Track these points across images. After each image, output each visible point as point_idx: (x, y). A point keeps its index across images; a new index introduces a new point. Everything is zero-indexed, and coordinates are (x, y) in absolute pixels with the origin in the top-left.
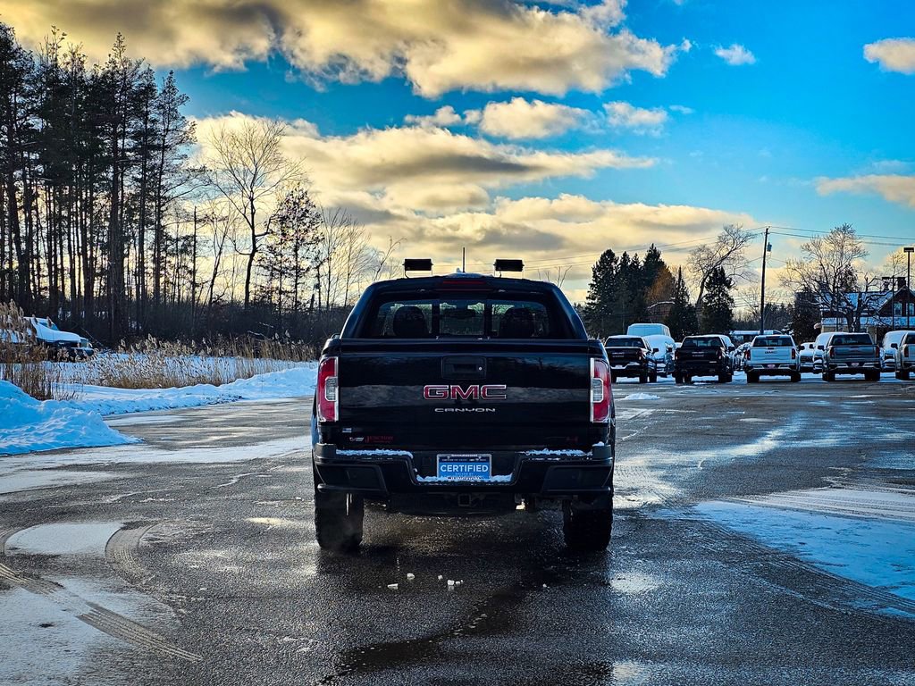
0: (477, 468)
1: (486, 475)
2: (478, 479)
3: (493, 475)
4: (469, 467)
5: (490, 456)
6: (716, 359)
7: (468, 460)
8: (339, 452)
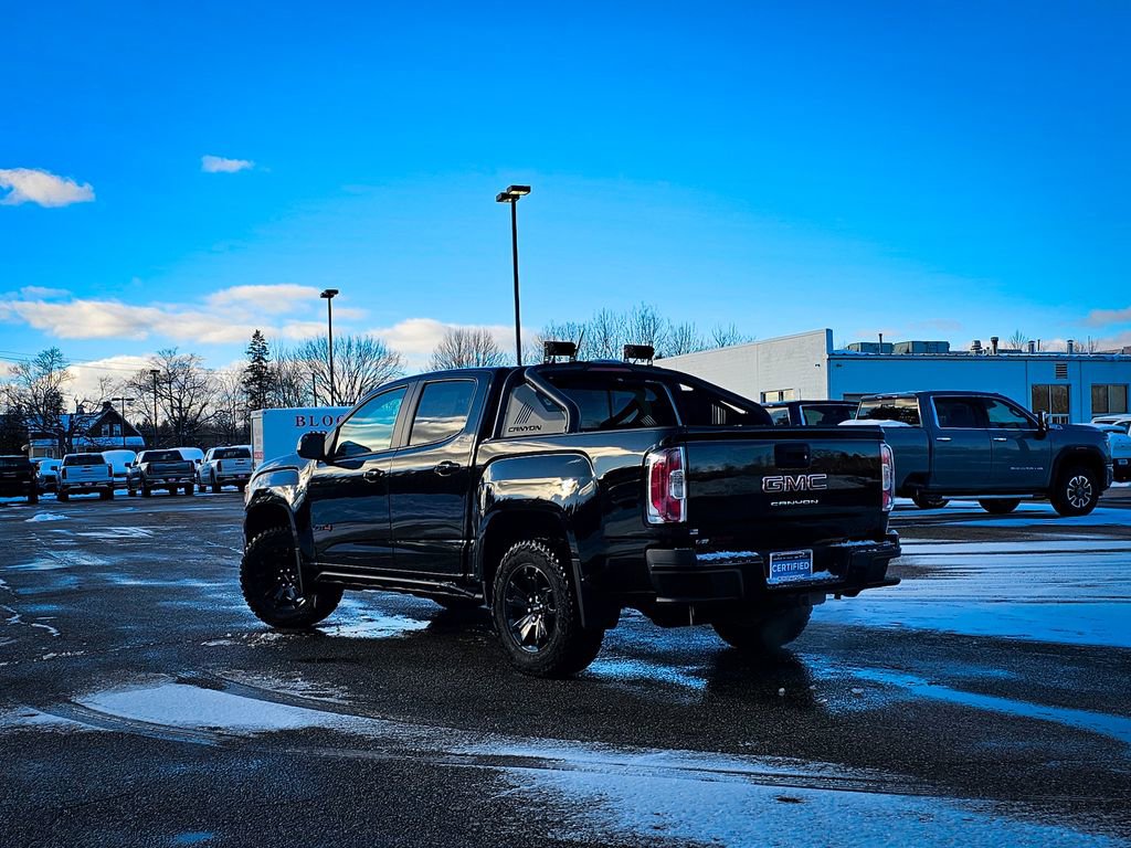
0: (801, 566)
1: (807, 572)
2: (801, 577)
3: (814, 572)
4: (794, 566)
5: (811, 551)
6: (30, 479)
7: (792, 558)
8: (699, 557)
